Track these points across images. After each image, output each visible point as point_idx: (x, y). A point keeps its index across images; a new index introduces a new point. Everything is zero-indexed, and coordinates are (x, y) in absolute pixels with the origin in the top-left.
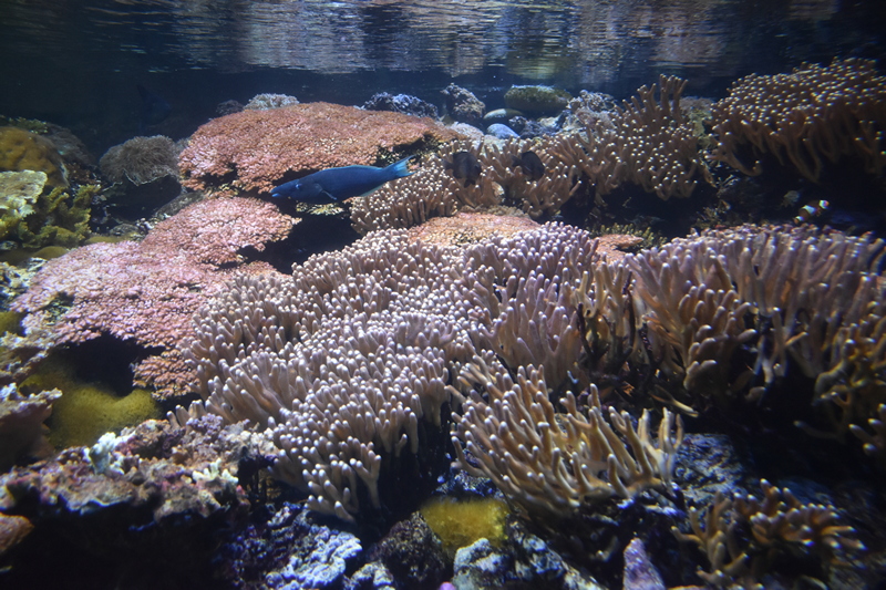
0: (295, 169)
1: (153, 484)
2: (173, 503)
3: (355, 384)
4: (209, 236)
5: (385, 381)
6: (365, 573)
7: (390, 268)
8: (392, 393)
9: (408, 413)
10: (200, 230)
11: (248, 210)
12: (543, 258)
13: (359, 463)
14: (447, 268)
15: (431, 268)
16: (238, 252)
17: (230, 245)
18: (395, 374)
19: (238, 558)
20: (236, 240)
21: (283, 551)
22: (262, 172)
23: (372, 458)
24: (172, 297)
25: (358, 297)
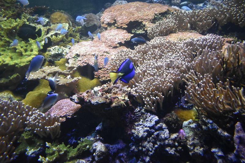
0: (132, 21)
1: (110, 99)
2: (115, 104)
3: (156, 78)
4: (110, 39)
5: (164, 77)
6: (160, 125)
7: (162, 47)
8: (166, 80)
9: (171, 86)
10: (108, 38)
11: (120, 32)
12: (208, 44)
13: (158, 98)
14: (178, 47)
15: (174, 47)
16: (118, 44)
17: (116, 42)
18: (167, 76)
19: (127, 119)
20: (117, 41)
21: (139, 118)
22: (123, 22)
23: (162, 97)
24: (103, 55)
25: (154, 55)
